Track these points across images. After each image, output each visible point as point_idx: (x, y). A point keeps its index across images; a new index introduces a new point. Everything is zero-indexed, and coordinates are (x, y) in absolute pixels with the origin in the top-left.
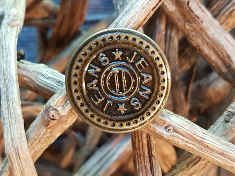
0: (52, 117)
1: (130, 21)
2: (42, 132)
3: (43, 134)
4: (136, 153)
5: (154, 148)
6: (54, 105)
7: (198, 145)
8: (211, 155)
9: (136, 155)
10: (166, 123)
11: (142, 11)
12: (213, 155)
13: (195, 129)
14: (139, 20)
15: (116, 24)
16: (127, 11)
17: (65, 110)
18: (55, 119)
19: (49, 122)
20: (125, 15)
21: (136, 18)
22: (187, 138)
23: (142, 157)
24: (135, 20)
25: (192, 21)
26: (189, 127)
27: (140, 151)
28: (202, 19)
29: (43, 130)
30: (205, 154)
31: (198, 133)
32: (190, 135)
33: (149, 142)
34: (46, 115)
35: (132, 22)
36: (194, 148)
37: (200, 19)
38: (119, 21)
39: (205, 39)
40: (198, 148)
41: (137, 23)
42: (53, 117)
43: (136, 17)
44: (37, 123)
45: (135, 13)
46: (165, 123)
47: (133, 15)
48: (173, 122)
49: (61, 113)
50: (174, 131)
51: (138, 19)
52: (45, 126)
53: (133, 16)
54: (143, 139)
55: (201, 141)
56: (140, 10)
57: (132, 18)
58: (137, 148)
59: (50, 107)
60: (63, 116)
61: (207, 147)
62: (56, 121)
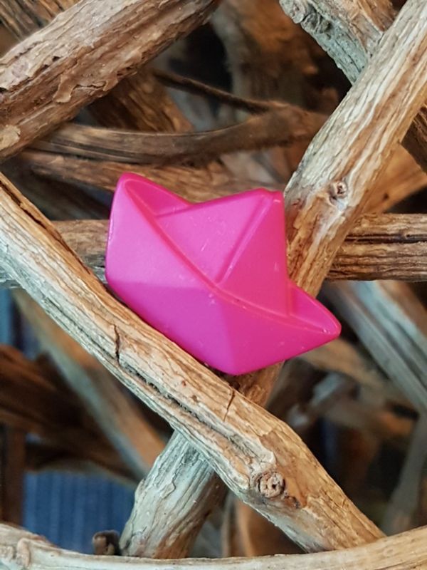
0: (278, 490)
1: (45, 268)
2: (312, 517)
3: (319, 515)
4: (390, 274)
5: (381, 227)
6: (246, 481)
7: (386, 120)
8: (414, 88)
9: (394, 273)
10: (321, 196)
11: (23, 235)
12: (416, 83)
13: (343, 124)
14: (44, 243)
15: (51, 305)
16: (19, 272)
17: (261, 455)
18: (284, 481)
19: (290, 498)
20: (29, 279)
21: (40, 251)
22: (365, 147)
23: (401, 260)
24: (45, 256)
25: (51, 85)
26: (337, 139)
27: (383, 264)
28: (49, 56)
29: (307, 513)
30: (410, 102)
31: (355, 118)
32: (359, 138)
33: (364, 238)
34: (271, 503)
35: (48, 264)
36: (392, 129)
37: (46, 63)
38: (44, 296)
39: (102, 55)
40: (395, 120)
41: (52, 251)
42: (277, 488)
43: (36, 252)
44: (288, 526)
45: (24, 254)
46: (322, 200)
47: (31, 259)
48: (321, 180)
49: (269, 466)
50: (343, 179)
51: (42, 248)
52: (297, 507)
53: (34, 259)
54: (355, 254)
55: (376, 111)
56: (19, 240)
57: (38, 264)
58: (376, 271)
59: (250, 492)
60: (277, 461)
61: (393, 95)
62: (289, 481)
